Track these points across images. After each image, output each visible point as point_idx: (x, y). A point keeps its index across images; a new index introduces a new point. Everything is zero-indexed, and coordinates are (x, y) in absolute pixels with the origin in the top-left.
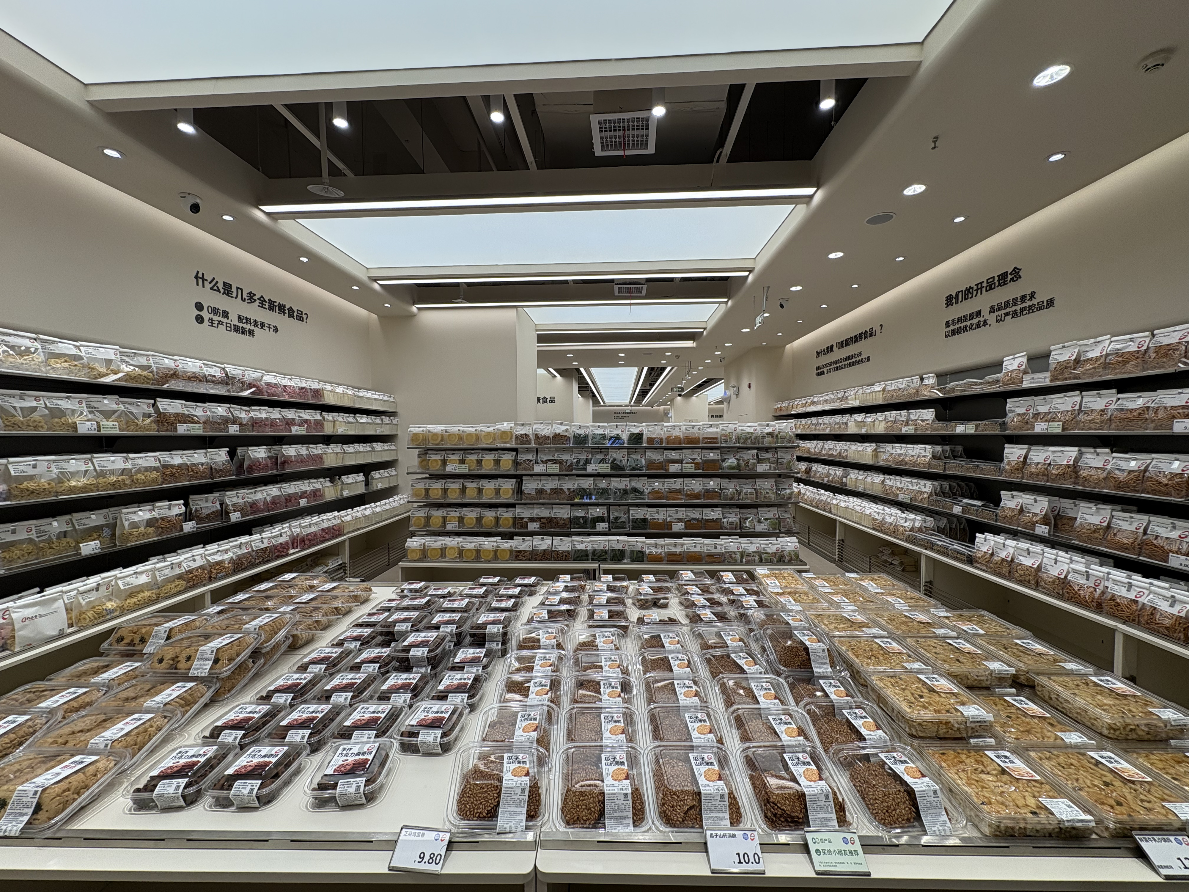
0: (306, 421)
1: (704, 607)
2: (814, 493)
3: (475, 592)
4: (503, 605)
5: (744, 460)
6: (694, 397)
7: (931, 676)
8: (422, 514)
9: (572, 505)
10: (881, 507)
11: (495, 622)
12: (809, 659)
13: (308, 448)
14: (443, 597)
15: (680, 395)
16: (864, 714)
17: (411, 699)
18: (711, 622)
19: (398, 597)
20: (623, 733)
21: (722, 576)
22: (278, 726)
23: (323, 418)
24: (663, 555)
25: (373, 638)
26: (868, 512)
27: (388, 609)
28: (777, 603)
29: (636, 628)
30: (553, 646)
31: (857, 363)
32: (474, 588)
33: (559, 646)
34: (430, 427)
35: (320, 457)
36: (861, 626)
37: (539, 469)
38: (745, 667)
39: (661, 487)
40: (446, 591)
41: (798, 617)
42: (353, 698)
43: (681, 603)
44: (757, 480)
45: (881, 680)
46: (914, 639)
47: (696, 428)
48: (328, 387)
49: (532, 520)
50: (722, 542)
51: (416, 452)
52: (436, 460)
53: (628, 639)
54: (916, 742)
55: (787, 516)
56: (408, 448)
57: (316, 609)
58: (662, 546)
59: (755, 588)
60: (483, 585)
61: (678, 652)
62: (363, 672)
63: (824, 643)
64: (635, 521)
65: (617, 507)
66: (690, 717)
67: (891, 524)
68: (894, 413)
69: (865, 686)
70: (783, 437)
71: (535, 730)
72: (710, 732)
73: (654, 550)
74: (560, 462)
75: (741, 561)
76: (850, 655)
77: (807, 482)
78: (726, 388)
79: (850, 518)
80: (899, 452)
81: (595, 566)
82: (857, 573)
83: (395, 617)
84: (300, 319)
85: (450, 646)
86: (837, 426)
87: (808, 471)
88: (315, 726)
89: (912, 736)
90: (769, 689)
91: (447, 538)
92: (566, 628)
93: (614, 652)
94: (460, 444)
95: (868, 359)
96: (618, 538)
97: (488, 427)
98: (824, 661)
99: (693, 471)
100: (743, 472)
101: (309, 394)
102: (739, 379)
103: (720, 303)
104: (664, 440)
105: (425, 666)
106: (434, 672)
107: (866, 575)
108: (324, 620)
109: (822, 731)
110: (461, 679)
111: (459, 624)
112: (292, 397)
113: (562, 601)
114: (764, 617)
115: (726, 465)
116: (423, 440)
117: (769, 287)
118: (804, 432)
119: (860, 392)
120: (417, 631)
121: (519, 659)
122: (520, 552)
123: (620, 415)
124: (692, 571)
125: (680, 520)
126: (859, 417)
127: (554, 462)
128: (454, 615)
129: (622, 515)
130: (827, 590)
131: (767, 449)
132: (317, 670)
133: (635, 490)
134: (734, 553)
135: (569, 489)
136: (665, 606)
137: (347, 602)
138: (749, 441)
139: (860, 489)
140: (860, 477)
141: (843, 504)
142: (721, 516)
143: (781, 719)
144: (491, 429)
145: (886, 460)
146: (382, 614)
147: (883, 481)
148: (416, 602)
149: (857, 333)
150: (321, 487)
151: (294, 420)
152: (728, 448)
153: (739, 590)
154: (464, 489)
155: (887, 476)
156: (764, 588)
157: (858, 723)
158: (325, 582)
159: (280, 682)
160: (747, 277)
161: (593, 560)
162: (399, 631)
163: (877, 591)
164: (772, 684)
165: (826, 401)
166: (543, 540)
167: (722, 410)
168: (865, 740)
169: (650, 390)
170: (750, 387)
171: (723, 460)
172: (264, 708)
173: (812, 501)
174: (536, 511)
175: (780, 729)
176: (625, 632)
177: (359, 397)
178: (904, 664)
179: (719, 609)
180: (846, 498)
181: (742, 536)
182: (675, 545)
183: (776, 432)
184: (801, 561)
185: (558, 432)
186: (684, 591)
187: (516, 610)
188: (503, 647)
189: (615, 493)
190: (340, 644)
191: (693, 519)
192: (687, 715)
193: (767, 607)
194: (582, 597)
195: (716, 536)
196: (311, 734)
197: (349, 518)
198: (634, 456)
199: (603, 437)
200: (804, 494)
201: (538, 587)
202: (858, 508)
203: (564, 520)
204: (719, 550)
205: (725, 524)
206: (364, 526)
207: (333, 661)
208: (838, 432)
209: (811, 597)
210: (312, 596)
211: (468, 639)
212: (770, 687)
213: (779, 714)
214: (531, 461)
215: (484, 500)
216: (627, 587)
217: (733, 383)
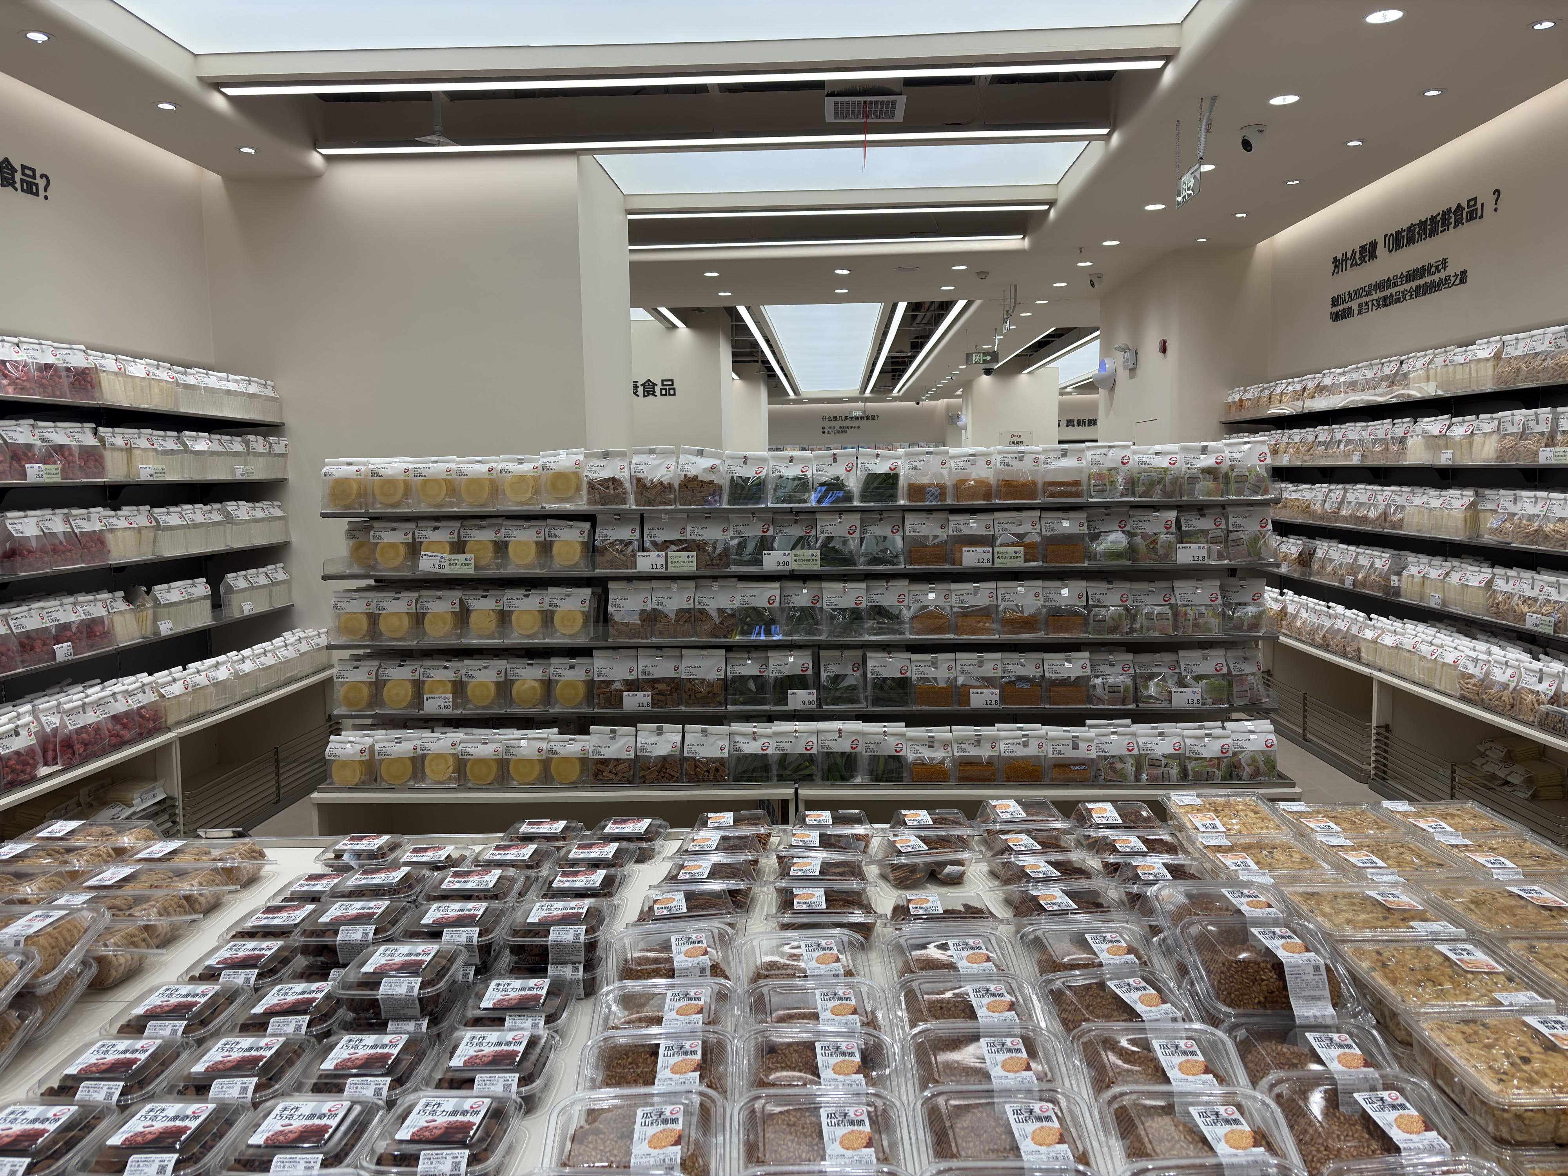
0: (60, 449)
1: (1046, 880)
2: (1320, 614)
3: (511, 855)
4: (580, 882)
5: (1144, 536)
6: (1024, 377)
7: (1554, 1018)
8: (362, 675)
9: (729, 648)
10: (1482, 646)
11: (567, 920)
12: (1285, 988)
13: (67, 518)
14: (435, 866)
15: (988, 372)
16: (1401, 1100)
17: (391, 1088)
18: (1063, 913)
19: (328, 871)
20: (869, 1145)
21: (1090, 811)
22: (103, 1149)
23: (102, 440)
24: (948, 764)
25: (285, 961)
26: (1449, 658)
27: (314, 898)
28: (1216, 870)
29: (890, 931)
30: (703, 970)
31: (1435, 287)
32: (507, 847)
33: (716, 970)
34: (377, 463)
35: (97, 540)
36: (1407, 916)
37: (647, 562)
38: (1139, 1008)
39: (942, 602)
40: (442, 855)
41: (1263, 899)
42: (258, 1088)
43: (993, 874)
44: (1177, 584)
45: (1442, 1028)
46: (1525, 943)
47: (1029, 459)
48: (109, 363)
49: (633, 685)
50: (1092, 733)
51: (343, 524)
52: (392, 545)
53: (874, 955)
54: (1507, 1155)
55: (1248, 668)
56: (324, 515)
57: (138, 900)
58: (946, 744)
59: (1166, 837)
60: (528, 839)
61: (989, 978)
62: (274, 1035)
63: (1317, 952)
64: (881, 684)
65: (836, 653)
66: (1016, 1112)
67: (1506, 686)
68: (1521, 414)
69: (1407, 1044)
70: (1241, 479)
71: (677, 1143)
72: (1061, 1141)
73: (926, 754)
74: (697, 546)
75: (1137, 779)
76: (1379, 980)
77: (1302, 587)
78: (1106, 351)
79: (1406, 674)
80: (1530, 509)
81: (787, 792)
82: (1411, 800)
83: (334, 911)
84: (30, 188)
85: (466, 975)
86: (1378, 448)
87: (1305, 559)
88: (186, 1145)
89: (1500, 1141)
90: (1193, 1053)
91: (426, 734)
92: (729, 930)
93: (842, 980)
94: (452, 504)
95: (1463, 277)
96: (840, 725)
97: (521, 462)
98: (1317, 993)
99: (1019, 563)
100: (1146, 563)
101: (65, 382)
102: (1136, 327)
103: (1090, 138)
104: (950, 492)
105: (417, 1019)
106: (434, 1031)
107: (1430, 806)
108: (162, 923)
109: (1308, 1137)
110: (499, 1044)
111: (486, 924)
112: (23, 389)
113: (716, 872)
114: (1186, 901)
115: (1101, 547)
116: (359, 495)
117: (1214, 99)
118: (1298, 463)
119: (1439, 361)
120: (390, 940)
121: (627, 1001)
122: (605, 762)
123: (838, 424)
124: (1019, 802)
125: (988, 682)
126: (1433, 425)
127: (686, 545)
128: (470, 905)
129: (849, 671)
130: (1334, 841)
131: (1201, 509)
132: (167, 1032)
133: (879, 611)
134: (1121, 759)
135: (720, 611)
136: (956, 881)
137: (212, 883)
138: (1158, 488)
139: (1434, 602)
140: (1434, 574)
141: (1388, 640)
142: (1088, 672)
143: (1217, 1114)
144: (527, 467)
145: (1499, 531)
146: (298, 908)
147: (1490, 584)
148: (379, 879)
149: (1437, 209)
150: (104, 613)
151: (29, 447)
152: (1107, 506)
153: (1130, 841)
154: (463, 615)
155: (1500, 571)
156: (1189, 838)
157: (1384, 1119)
158: (148, 839)
159: (89, 1058)
160: (1160, 72)
161: (781, 778)
162: (347, 944)
163: (1453, 841)
164: (1198, 1042)
165: (1353, 386)
166: (660, 732)
167: (1094, 406)
168: (1398, 1150)
169: (914, 357)
170: (1164, 349)
171: (1095, 537)
172: (64, 1112)
173: (1313, 632)
174: (642, 663)
175: (1213, 1132)
176: (867, 938)
177: (187, 387)
178: (1497, 996)
179: (1083, 884)
180: (1398, 625)
181: (1139, 718)
182: (978, 742)
183: (1225, 466)
184: (1281, 776)
185: (692, 472)
186: (999, 846)
187: (609, 895)
188: (588, 976)
189: (833, 618)
190: (210, 975)
191: (1021, 679)
192: (1009, 1108)
193: (1192, 877)
194: (763, 861)
195: (1077, 720)
196: (178, 1162)
197: (177, 689)
198: (877, 530)
199: (802, 484)
200: (1295, 617)
201: (658, 843)
202: (1425, 649)
203: (711, 684)
204: (1083, 752)
205: (1099, 690)
206: (214, 706)
207: (200, 1013)
208: (1382, 463)
209: (1296, 857)
210: (126, 871)
211: (506, 959)
212: (1195, 1048)
213: (1213, 1104)
214: (628, 544)
215: (515, 639)
216: (865, 839)
217: (1122, 339)
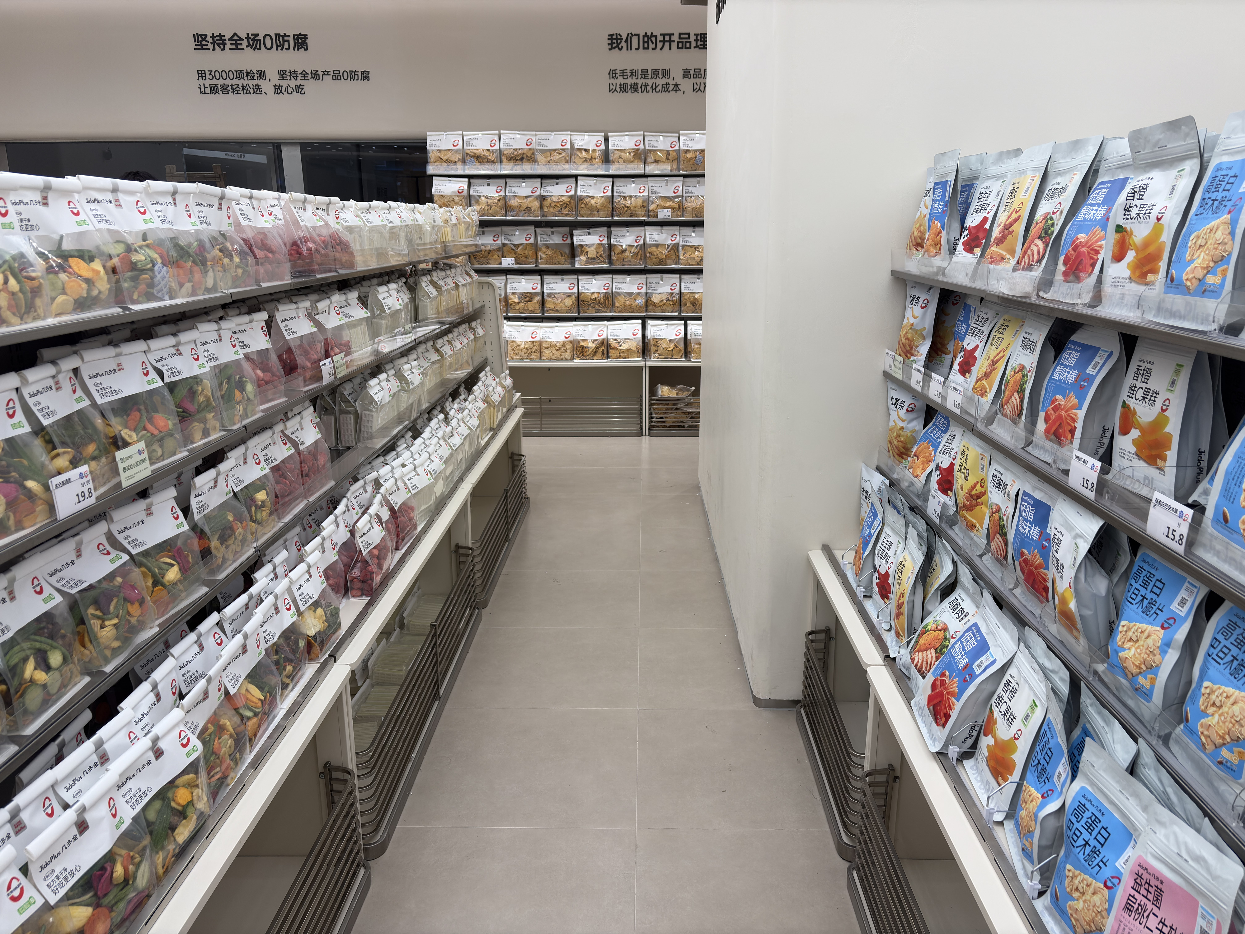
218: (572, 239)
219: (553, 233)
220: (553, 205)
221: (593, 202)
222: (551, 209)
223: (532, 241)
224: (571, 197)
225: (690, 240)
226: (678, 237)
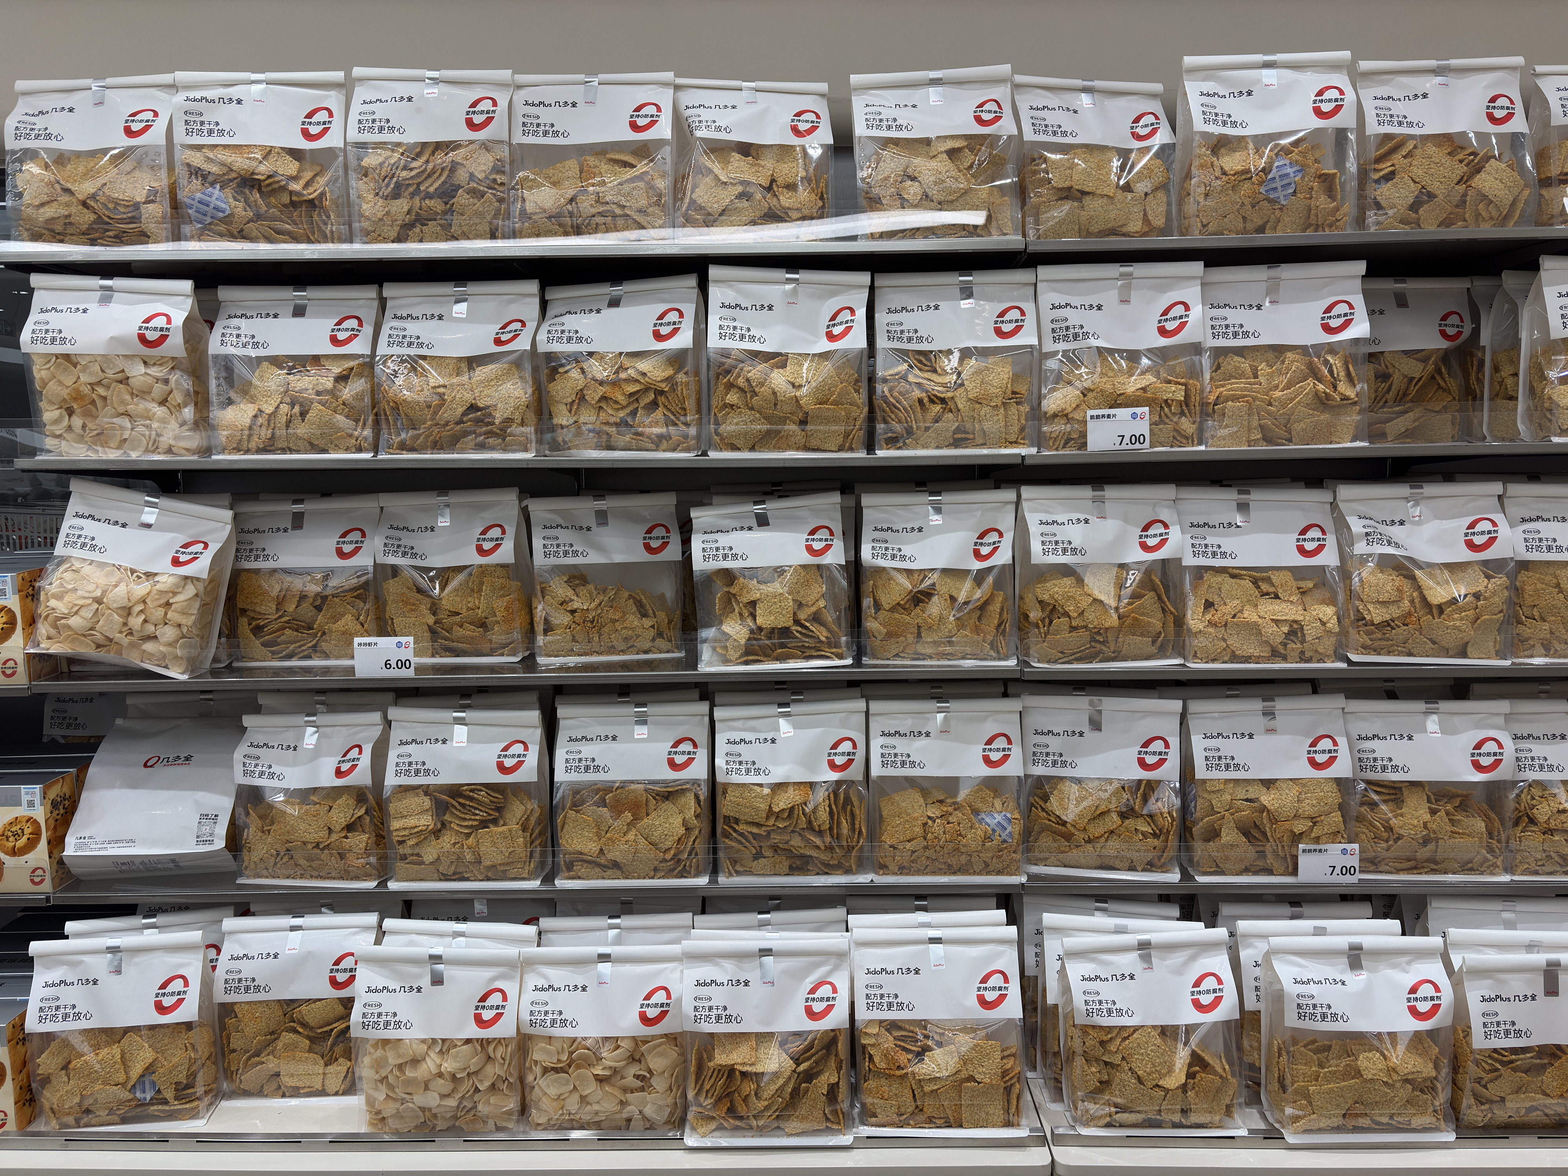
218: (686, 542)
219: (602, 517)
220: (593, 396)
221: (779, 379)
222: (587, 417)
223: (506, 553)
224: (677, 359)
225: (1228, 543)
226: (1175, 534)
